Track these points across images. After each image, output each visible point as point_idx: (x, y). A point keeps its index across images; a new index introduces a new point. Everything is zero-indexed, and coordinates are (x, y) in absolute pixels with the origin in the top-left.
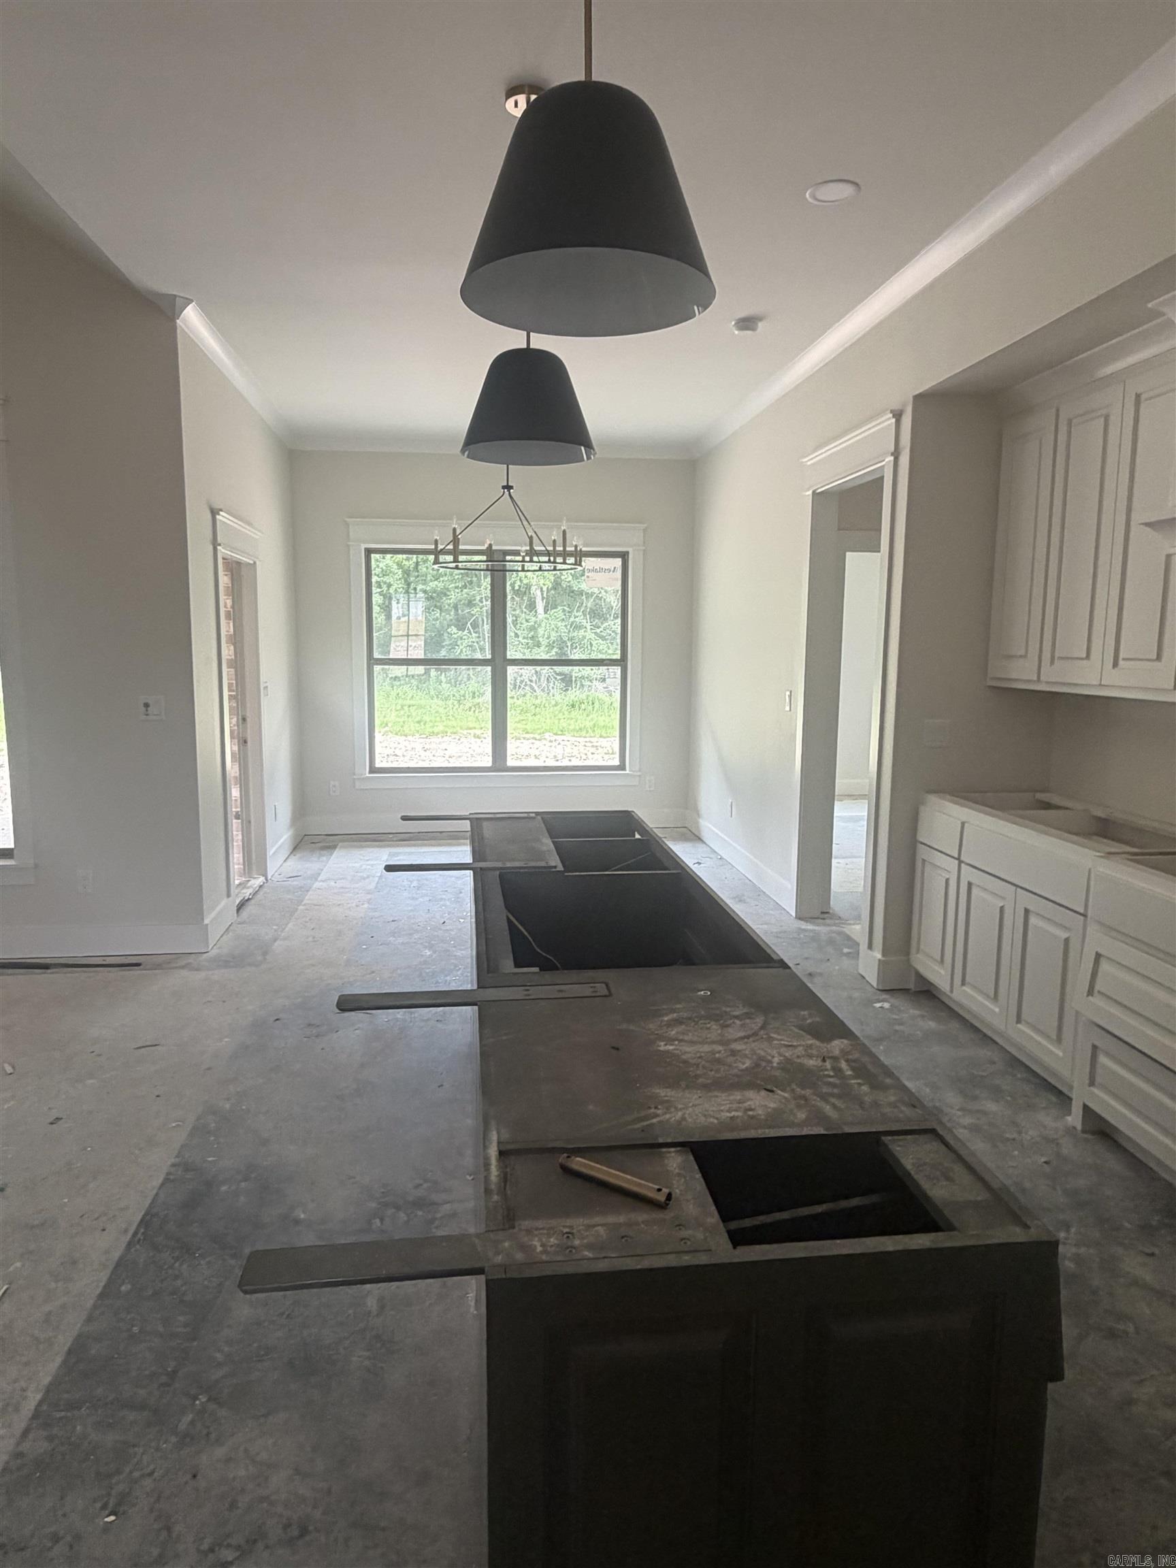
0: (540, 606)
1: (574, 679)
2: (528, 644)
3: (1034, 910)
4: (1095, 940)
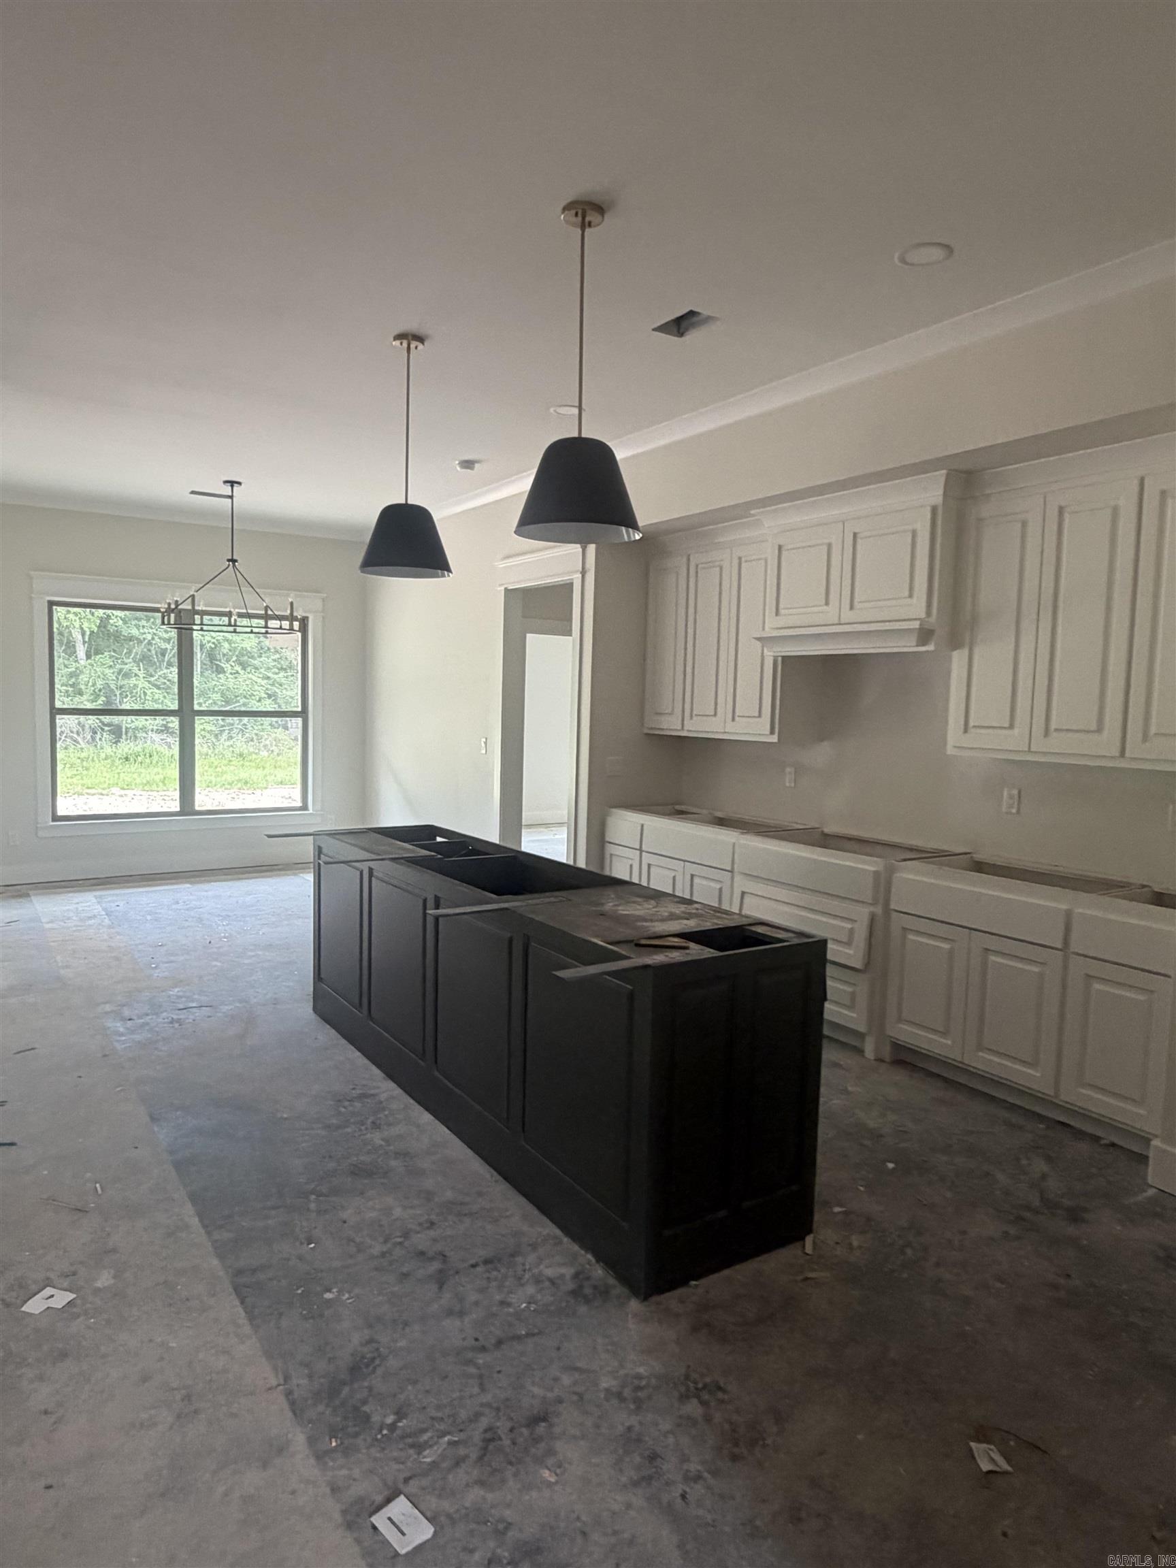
0: (81, 651)
1: (124, 730)
2: (67, 691)
3: (697, 874)
4: (741, 884)
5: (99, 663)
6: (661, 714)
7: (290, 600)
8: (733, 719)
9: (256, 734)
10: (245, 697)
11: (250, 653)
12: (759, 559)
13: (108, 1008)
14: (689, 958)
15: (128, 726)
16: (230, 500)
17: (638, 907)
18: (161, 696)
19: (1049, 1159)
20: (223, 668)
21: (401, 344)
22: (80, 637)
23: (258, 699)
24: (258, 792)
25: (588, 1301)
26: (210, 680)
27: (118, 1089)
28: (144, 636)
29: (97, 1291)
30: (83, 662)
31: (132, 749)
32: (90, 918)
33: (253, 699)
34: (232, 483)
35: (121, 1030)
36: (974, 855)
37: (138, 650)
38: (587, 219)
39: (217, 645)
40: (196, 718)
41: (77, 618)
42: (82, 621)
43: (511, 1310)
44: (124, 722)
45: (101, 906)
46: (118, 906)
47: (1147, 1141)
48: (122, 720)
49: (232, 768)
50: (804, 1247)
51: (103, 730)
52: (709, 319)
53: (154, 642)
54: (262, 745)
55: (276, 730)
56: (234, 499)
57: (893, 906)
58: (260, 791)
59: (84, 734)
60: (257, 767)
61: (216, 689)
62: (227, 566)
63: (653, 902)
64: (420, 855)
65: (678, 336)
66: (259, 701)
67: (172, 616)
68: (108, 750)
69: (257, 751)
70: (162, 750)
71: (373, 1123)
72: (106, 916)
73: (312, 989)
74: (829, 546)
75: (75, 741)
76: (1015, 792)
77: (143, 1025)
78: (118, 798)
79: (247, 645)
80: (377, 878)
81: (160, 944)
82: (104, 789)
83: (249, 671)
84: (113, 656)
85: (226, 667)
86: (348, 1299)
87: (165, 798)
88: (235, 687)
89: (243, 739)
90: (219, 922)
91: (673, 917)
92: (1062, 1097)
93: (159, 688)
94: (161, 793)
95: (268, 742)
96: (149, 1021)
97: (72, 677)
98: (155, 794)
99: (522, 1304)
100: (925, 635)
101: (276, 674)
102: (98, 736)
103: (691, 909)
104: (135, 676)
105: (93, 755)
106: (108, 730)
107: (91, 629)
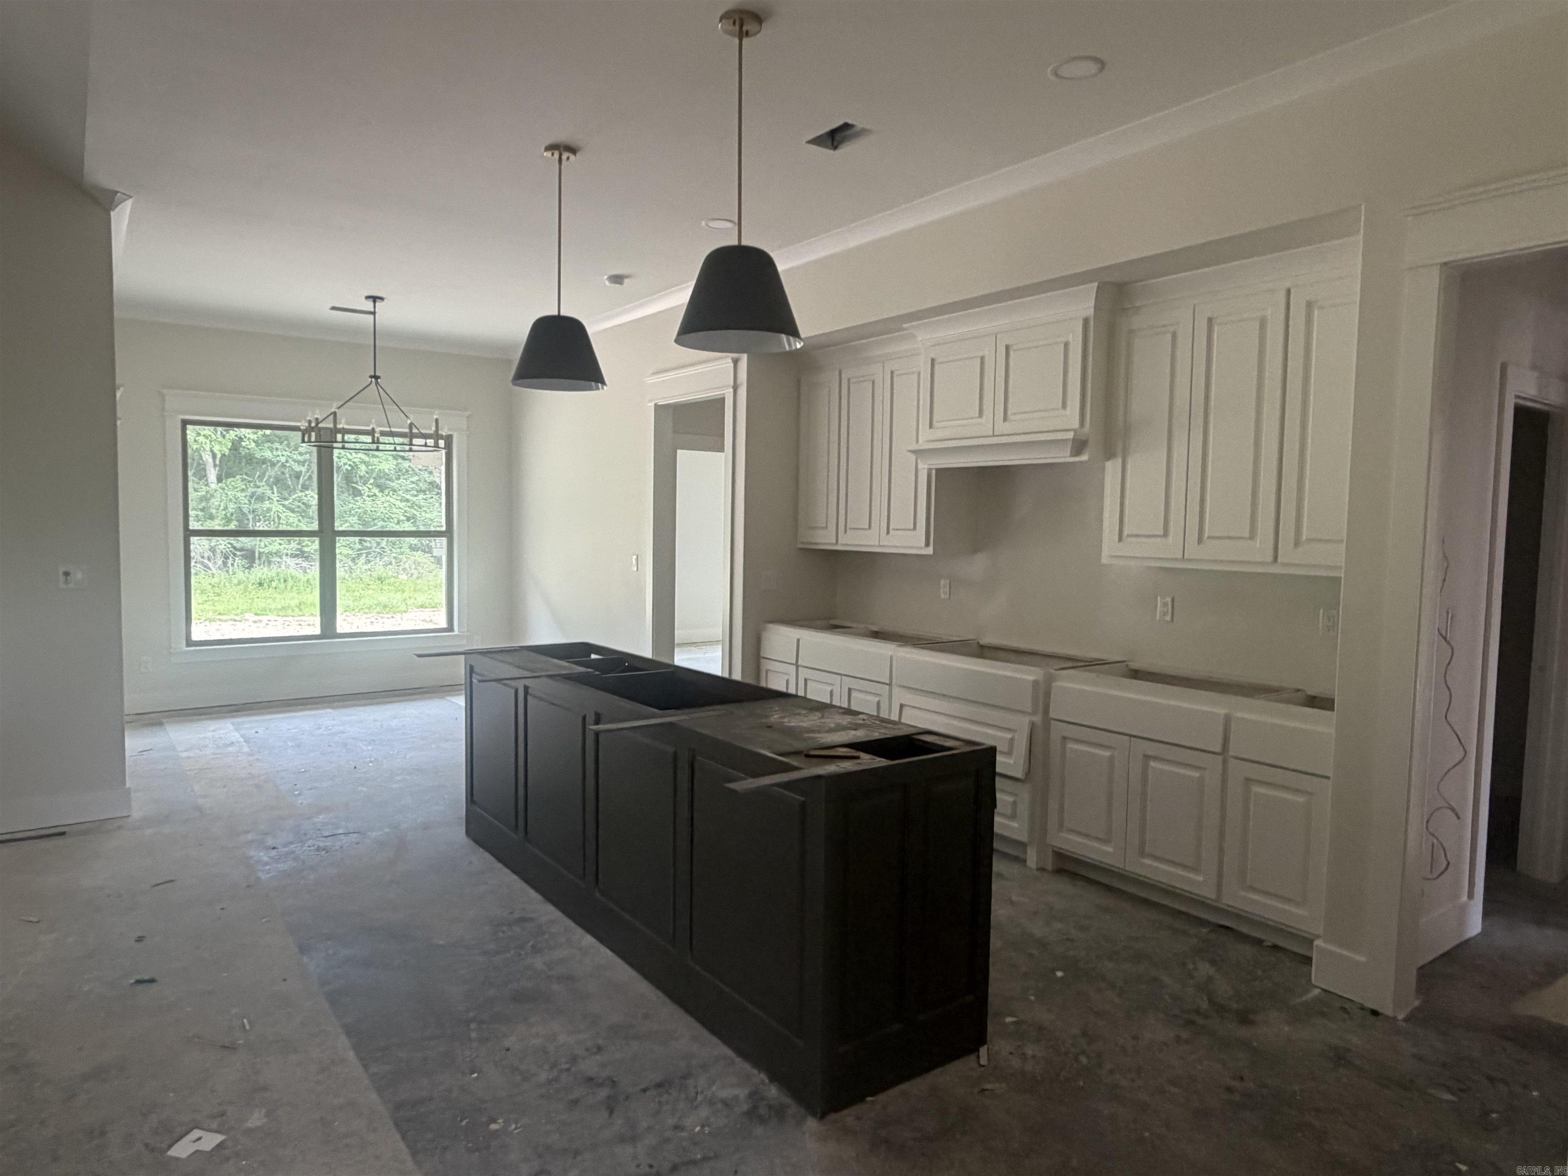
3: (855, 687)
4: (899, 696)
5: (230, 487)
6: (815, 528)
7: (435, 417)
8: (888, 533)
9: (395, 558)
10: (383, 520)
11: (388, 475)
12: (913, 373)
13: (250, 837)
14: (861, 768)
15: (261, 550)
16: (372, 317)
17: (805, 719)
18: (296, 519)
19: (1213, 962)
20: (360, 491)
21: (553, 154)
22: (210, 460)
23: (396, 522)
24: (398, 616)
25: (762, 1120)
26: (347, 503)
27: (264, 920)
28: (278, 459)
29: (249, 1132)
30: (213, 486)
31: (265, 575)
32: (227, 746)
33: (390, 522)
34: (375, 299)
35: (265, 859)
36: (1131, 664)
37: (271, 472)
38: (744, 28)
39: (354, 467)
40: (337, 538)
41: (208, 441)
42: (213, 443)
43: (684, 1134)
44: (257, 547)
45: (239, 733)
46: (257, 732)
47: (1310, 942)
48: (255, 545)
49: (371, 592)
50: (978, 1057)
51: (235, 555)
52: (863, 132)
53: (288, 465)
54: (401, 568)
55: (415, 553)
56: (377, 315)
57: (1052, 715)
58: (399, 614)
59: (214, 559)
60: (397, 591)
61: (353, 512)
62: (368, 383)
63: (818, 714)
64: (575, 671)
65: (830, 149)
66: (398, 523)
67: (313, 434)
68: (241, 575)
69: (396, 574)
70: (297, 574)
71: (533, 946)
72: (244, 744)
73: (464, 814)
74: (982, 359)
75: (205, 567)
76: (1169, 600)
77: (287, 854)
78: (252, 624)
79: (384, 467)
80: (535, 697)
81: (303, 770)
82: (236, 615)
83: (387, 493)
84: (245, 479)
85: (363, 490)
86: (516, 1129)
87: (301, 623)
88: (373, 509)
89: (381, 563)
90: (363, 747)
91: (839, 728)
92: (1224, 901)
93: (293, 511)
94: (296, 619)
95: (407, 566)
96: (294, 849)
97: (202, 500)
98: (290, 619)
99: (695, 1127)
100: (1079, 446)
101: (416, 496)
102: (230, 561)
103: (859, 720)
104: (268, 500)
105: (225, 580)
106: (240, 555)
107: (223, 452)
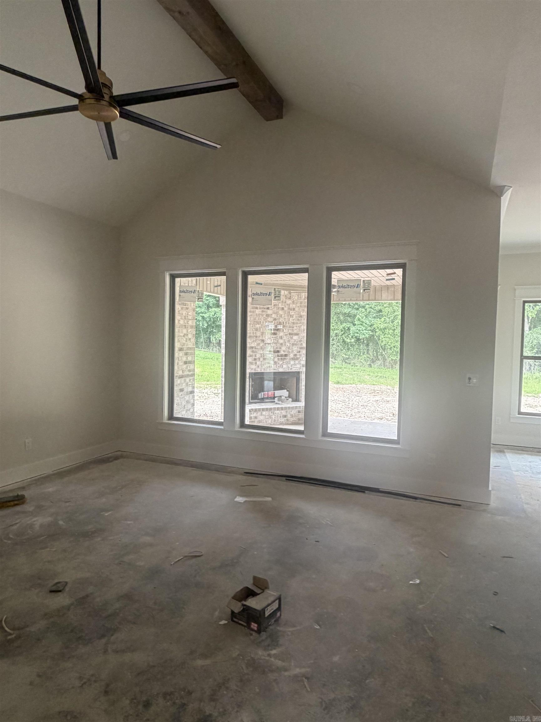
5: (535, 332)
105: (529, 376)
106: (538, 365)
107: (533, 316)
